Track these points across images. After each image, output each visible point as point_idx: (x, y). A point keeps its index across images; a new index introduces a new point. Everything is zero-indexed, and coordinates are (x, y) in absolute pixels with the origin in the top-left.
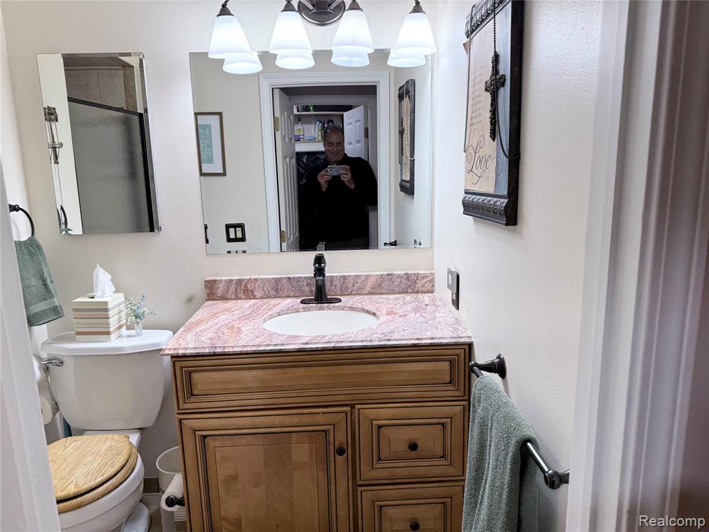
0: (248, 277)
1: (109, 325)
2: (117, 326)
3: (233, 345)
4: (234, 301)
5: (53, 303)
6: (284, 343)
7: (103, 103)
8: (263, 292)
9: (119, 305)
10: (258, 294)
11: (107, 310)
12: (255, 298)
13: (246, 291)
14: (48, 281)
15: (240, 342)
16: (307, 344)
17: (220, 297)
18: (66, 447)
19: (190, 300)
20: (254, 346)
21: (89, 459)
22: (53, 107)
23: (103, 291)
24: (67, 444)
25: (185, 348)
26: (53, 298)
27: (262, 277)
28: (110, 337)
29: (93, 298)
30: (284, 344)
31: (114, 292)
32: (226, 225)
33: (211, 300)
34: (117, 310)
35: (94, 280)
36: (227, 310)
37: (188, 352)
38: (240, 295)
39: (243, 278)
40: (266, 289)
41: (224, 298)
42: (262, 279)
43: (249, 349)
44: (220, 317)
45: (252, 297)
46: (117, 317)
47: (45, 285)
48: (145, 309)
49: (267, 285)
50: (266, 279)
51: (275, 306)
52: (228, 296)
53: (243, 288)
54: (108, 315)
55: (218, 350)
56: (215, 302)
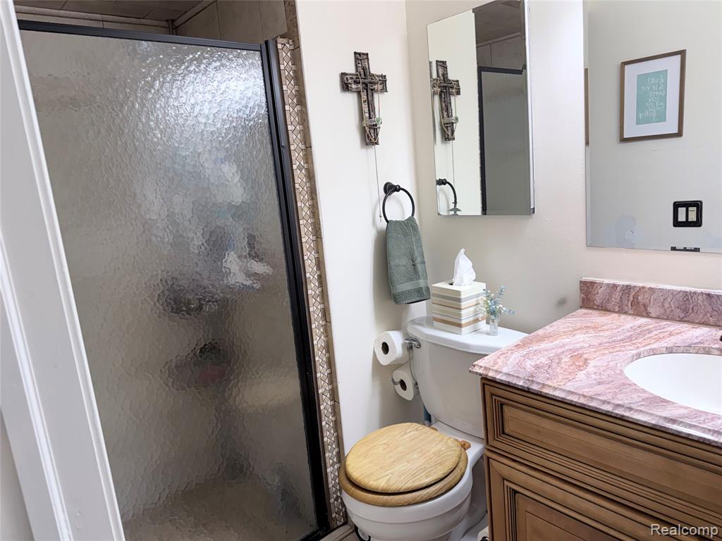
0: (641, 285)
1: (461, 317)
2: (471, 319)
3: (556, 385)
4: (616, 315)
5: (419, 284)
6: (633, 406)
7: (493, 67)
8: (662, 311)
9: (478, 296)
10: (653, 310)
11: (459, 300)
12: (648, 316)
13: (635, 303)
14: (418, 260)
15: (569, 384)
16: (674, 421)
17: (598, 306)
18: (405, 434)
19: (562, 302)
20: (585, 396)
21: (415, 456)
22: (455, 79)
23: (462, 278)
24: (408, 431)
25: (496, 371)
26: (419, 279)
27: (662, 286)
28: (461, 331)
29: (452, 284)
30: (630, 409)
31: (475, 280)
32: (675, 203)
33: (587, 308)
34: (473, 301)
35: (456, 264)
36: (595, 328)
37: (499, 377)
38: (626, 308)
39: (633, 284)
40: (667, 305)
41: (603, 308)
42: (661, 290)
43: (575, 399)
44: (577, 337)
45: (645, 314)
46: (472, 309)
47: (414, 265)
48: (501, 306)
49: (669, 300)
50: (669, 290)
51: (671, 334)
52: (610, 306)
53: (631, 298)
54: (460, 305)
55: (535, 387)
56: (590, 311)
